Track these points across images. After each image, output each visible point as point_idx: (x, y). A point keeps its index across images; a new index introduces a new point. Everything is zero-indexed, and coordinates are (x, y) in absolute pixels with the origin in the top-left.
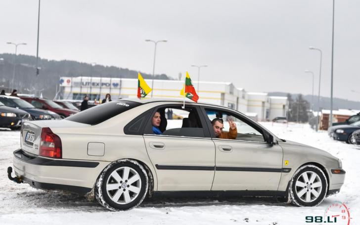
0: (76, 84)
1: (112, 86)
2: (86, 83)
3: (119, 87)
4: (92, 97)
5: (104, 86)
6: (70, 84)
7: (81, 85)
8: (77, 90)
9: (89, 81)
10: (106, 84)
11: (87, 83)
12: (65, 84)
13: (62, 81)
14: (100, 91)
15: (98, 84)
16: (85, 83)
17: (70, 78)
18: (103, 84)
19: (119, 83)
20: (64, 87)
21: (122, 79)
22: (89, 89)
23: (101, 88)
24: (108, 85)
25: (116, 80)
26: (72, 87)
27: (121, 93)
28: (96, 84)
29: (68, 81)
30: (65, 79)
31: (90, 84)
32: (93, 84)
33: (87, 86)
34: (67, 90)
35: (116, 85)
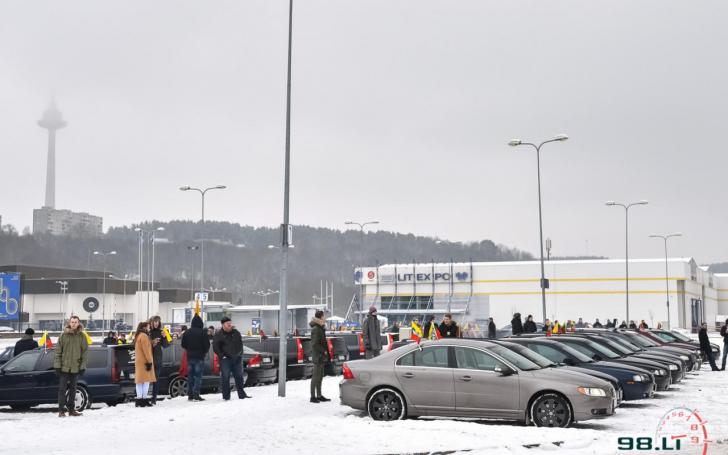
0: (387, 280)
1: (455, 280)
2: (405, 276)
3: (468, 280)
4: (418, 302)
5: (440, 280)
6: (375, 278)
7: (397, 279)
8: (388, 291)
9: (411, 272)
10: (443, 276)
11: (408, 276)
12: (365, 280)
13: (359, 275)
14: (433, 289)
15: (427, 277)
16: (402, 277)
17: (374, 269)
18: (437, 276)
19: (469, 272)
20: (364, 286)
21: (474, 264)
22: (412, 287)
23: (433, 284)
24: (446, 277)
25: (461, 267)
26: (378, 285)
27: (475, 292)
28: (424, 277)
29: (371, 275)
30: (365, 271)
31: (412, 277)
32: (419, 277)
33: (408, 281)
34: (370, 291)
35: (462, 276)
